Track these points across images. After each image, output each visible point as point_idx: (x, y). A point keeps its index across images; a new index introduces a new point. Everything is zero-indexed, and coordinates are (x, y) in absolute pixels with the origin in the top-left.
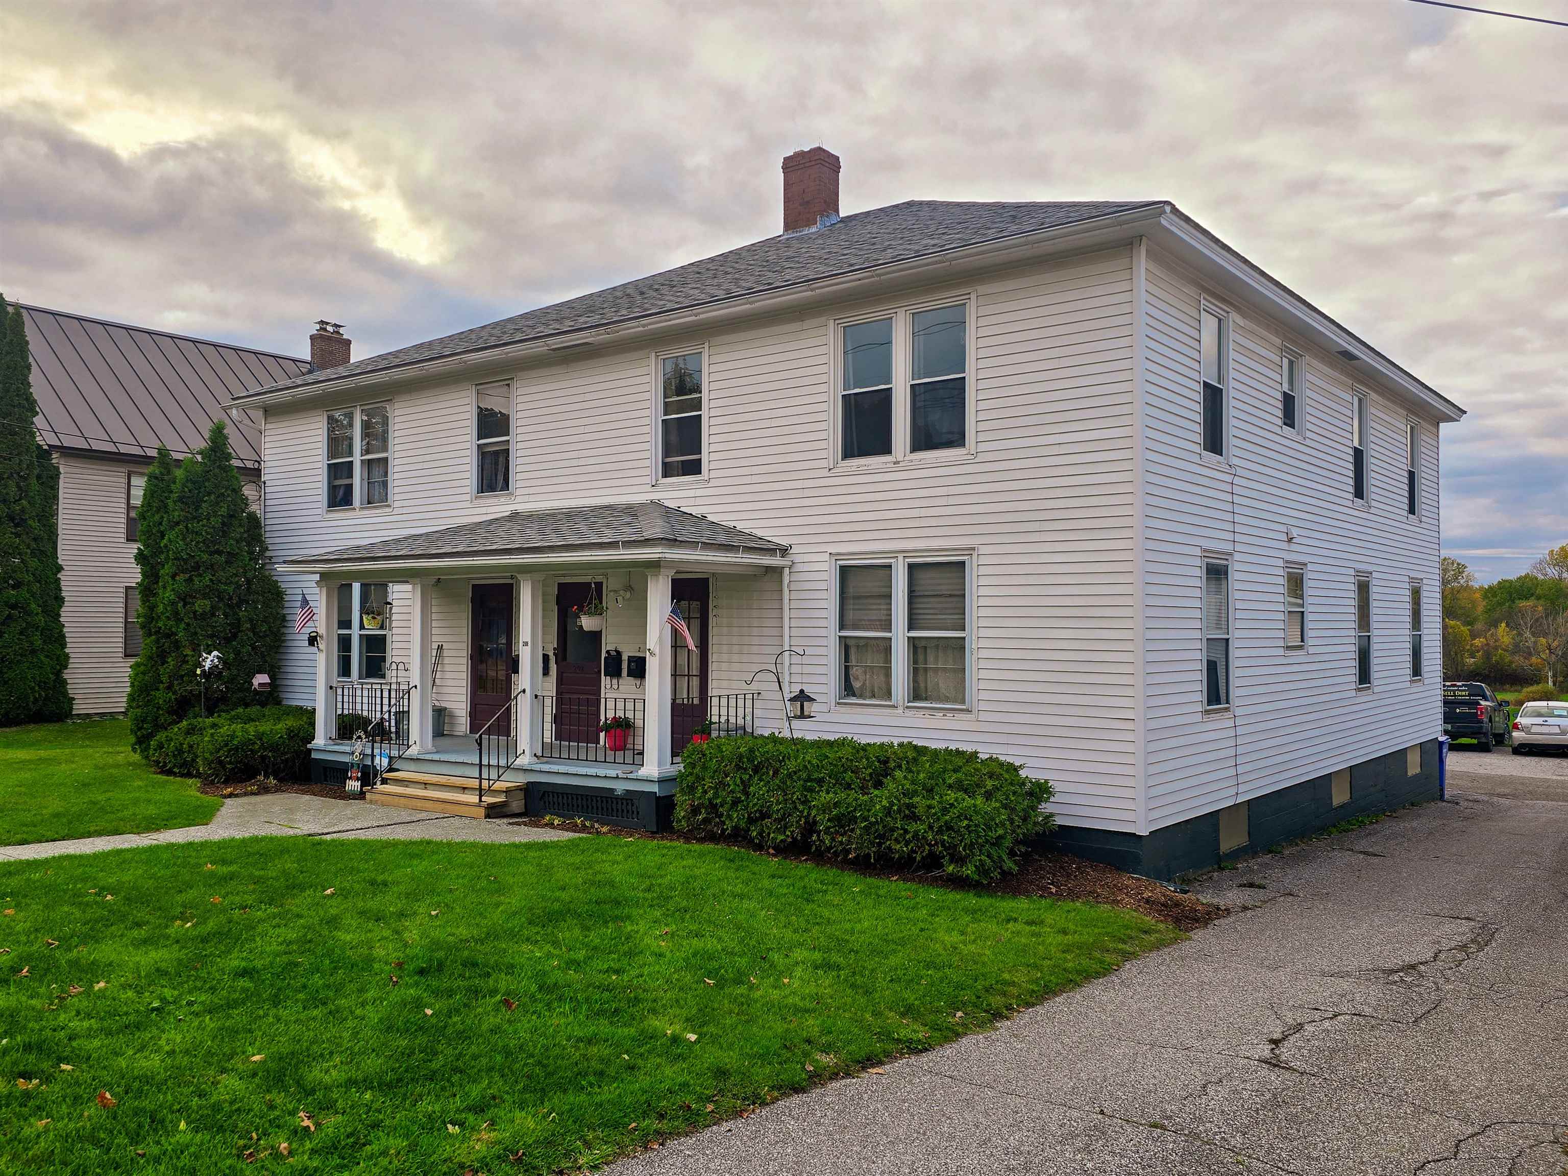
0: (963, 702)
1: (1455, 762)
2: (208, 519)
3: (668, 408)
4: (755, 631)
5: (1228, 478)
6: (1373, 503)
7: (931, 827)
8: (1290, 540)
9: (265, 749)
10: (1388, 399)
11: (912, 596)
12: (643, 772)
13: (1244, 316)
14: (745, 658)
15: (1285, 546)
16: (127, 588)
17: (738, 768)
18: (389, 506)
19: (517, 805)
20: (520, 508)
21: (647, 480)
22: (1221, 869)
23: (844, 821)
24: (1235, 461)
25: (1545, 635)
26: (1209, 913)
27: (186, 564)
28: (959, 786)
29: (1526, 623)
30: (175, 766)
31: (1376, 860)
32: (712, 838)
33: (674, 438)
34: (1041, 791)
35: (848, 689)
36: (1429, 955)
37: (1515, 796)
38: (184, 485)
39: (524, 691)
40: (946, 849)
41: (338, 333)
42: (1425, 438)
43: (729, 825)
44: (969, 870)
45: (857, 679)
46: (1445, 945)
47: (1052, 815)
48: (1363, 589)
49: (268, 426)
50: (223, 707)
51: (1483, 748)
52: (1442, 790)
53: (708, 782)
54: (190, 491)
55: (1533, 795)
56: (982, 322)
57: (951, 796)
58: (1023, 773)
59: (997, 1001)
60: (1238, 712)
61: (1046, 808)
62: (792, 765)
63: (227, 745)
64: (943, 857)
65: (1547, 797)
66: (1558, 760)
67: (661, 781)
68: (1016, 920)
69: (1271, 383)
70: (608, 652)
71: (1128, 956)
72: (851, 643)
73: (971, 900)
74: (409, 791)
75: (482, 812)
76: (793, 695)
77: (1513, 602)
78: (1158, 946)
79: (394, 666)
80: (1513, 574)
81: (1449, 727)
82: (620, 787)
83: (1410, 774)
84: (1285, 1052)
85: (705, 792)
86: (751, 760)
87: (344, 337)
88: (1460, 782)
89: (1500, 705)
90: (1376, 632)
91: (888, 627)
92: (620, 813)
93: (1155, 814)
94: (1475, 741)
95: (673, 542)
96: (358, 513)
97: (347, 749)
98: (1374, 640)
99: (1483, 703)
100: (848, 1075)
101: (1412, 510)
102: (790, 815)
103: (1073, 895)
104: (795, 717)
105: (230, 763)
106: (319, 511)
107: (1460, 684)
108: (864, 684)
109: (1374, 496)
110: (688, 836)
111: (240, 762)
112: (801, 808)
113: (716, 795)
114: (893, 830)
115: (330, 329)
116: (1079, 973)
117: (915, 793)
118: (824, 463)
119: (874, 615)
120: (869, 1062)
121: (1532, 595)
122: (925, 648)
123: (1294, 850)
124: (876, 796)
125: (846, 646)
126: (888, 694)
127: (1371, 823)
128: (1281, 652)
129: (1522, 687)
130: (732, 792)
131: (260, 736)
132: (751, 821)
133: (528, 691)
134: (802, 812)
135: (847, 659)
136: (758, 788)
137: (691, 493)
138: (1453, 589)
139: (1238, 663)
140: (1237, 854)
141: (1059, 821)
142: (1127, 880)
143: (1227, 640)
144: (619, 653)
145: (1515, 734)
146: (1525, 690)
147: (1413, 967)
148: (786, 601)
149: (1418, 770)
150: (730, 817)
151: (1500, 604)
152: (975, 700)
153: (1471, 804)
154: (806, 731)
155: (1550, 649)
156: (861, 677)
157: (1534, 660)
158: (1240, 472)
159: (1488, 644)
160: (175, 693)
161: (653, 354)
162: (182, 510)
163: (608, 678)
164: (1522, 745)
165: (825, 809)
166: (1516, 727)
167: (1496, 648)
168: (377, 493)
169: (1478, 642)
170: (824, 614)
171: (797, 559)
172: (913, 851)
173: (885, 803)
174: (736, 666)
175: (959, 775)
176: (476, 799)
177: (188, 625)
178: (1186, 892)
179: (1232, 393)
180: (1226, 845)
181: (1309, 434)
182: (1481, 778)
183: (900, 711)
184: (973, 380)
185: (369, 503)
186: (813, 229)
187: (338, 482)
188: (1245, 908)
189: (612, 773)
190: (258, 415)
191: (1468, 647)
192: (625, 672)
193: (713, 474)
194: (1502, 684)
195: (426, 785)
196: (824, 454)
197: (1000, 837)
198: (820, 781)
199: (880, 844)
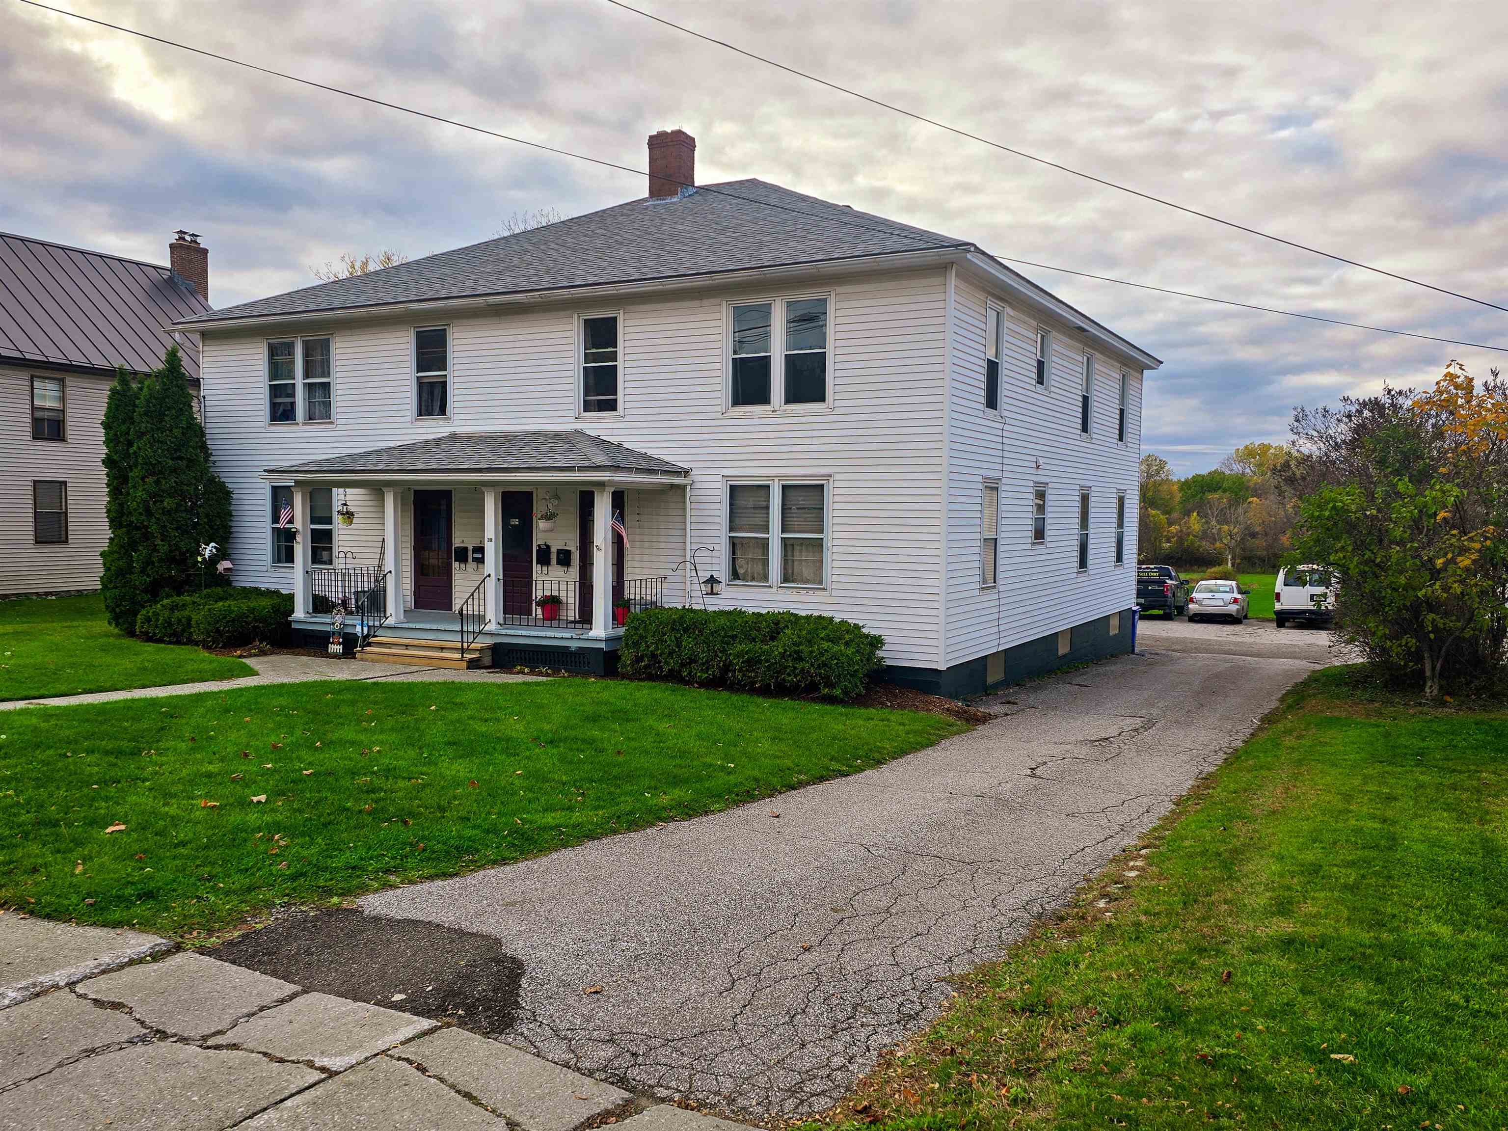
0: (821, 583)
1: (1144, 628)
2: (171, 431)
3: (588, 358)
4: (663, 532)
5: (1000, 426)
6: (1095, 436)
7: (812, 665)
8: (1038, 467)
9: (256, 621)
10: (1109, 357)
11: (785, 509)
12: (592, 634)
13: (1013, 308)
14: (655, 552)
15: (1034, 471)
16: (35, 482)
17: (673, 629)
18: (332, 423)
19: (487, 660)
20: (459, 430)
21: (572, 413)
22: (987, 695)
23: (752, 663)
24: (1005, 413)
25: (1228, 523)
26: (985, 717)
27: (154, 468)
28: (828, 639)
29: (1213, 513)
30: (165, 635)
31: (1086, 689)
32: (651, 678)
33: (591, 381)
34: (876, 642)
35: (735, 575)
36: (1116, 734)
37: (1184, 651)
38: (148, 401)
39: (489, 576)
40: (822, 678)
41: (195, 242)
42: (1133, 383)
43: (666, 669)
44: (838, 692)
45: (741, 567)
46: (1126, 729)
47: (883, 658)
48: (1085, 499)
49: (206, 348)
50: (187, 587)
51: (1167, 617)
52: (1133, 646)
53: (650, 640)
54: (154, 406)
55: (1198, 650)
56: (839, 313)
57: (825, 645)
58: (864, 631)
59: (877, 756)
60: (1001, 588)
61: (880, 654)
62: (712, 627)
63: (225, 618)
64: (820, 684)
65: (1207, 651)
66: (1221, 626)
67: (607, 640)
68: (872, 719)
69: (1028, 354)
70: (539, 546)
71: (944, 737)
72: (736, 541)
73: (841, 709)
74: (393, 651)
75: (465, 664)
76: (705, 579)
77: (1204, 493)
78: (959, 733)
79: (342, 555)
80: (1204, 469)
81: (1142, 601)
82: (574, 645)
83: (1111, 634)
84: (1038, 772)
85: (648, 647)
86: (682, 625)
87: (201, 246)
88: (1148, 642)
89: (1182, 583)
90: (1092, 531)
91: (767, 530)
92: (573, 664)
93: (950, 656)
94: (1161, 612)
95: (617, 468)
96: (301, 427)
97: (328, 621)
98: (1090, 536)
99: (1168, 581)
100: (814, 784)
101: (1121, 439)
102: (712, 660)
103: (901, 707)
104: (707, 594)
105: (228, 632)
106: (262, 424)
107: (1152, 566)
108: (746, 571)
109: (1095, 430)
110: (631, 678)
111: (236, 631)
112: (720, 655)
113: (657, 648)
114: (786, 667)
115: (188, 238)
116: (917, 744)
117: (800, 644)
118: (718, 408)
119: (758, 521)
120: (821, 779)
121: (1220, 488)
122: (793, 545)
123: (1033, 684)
124: (774, 646)
125: (734, 544)
126: (766, 578)
127: (1084, 668)
128: (1029, 546)
129: (1207, 568)
130: (669, 646)
131: (252, 610)
132: (683, 665)
133: (493, 575)
134: (721, 658)
135: (734, 553)
136: (688, 642)
137: (610, 425)
138: (1155, 482)
139: (1002, 555)
140: (997, 686)
141: (889, 663)
142: (935, 698)
143: (996, 539)
144: (548, 547)
145: (1191, 606)
146: (1209, 570)
147: (1107, 739)
148: (688, 510)
149: (1117, 632)
150: (668, 663)
151: (1194, 496)
152: (829, 582)
153: (1153, 656)
154: (713, 605)
155: (1231, 536)
156: (745, 566)
157: (1218, 544)
158: (1008, 421)
159: (1181, 531)
160: (148, 576)
161: (576, 315)
162: (148, 422)
163: (539, 566)
164: (1195, 615)
165: (738, 656)
166: (1192, 600)
167: (1188, 534)
168: (317, 411)
169: (1174, 529)
170: (717, 520)
171: (696, 479)
172: (799, 681)
173: (781, 650)
174: (646, 558)
175: (827, 631)
176: (460, 656)
177: (158, 519)
178: (969, 706)
179: (1005, 365)
180: (991, 679)
181: (1053, 389)
182: (1163, 639)
183: (774, 590)
184: (832, 355)
185: (310, 419)
186: (675, 199)
187: (279, 400)
188: (1007, 715)
189: (568, 635)
190: (196, 338)
191: (1165, 533)
192: (554, 560)
193: (627, 412)
194: (1192, 565)
195: (407, 646)
196: (718, 402)
197: (856, 671)
198: (734, 637)
199: (777, 677)
